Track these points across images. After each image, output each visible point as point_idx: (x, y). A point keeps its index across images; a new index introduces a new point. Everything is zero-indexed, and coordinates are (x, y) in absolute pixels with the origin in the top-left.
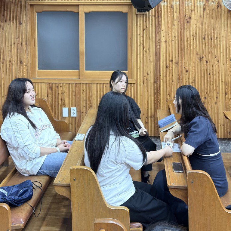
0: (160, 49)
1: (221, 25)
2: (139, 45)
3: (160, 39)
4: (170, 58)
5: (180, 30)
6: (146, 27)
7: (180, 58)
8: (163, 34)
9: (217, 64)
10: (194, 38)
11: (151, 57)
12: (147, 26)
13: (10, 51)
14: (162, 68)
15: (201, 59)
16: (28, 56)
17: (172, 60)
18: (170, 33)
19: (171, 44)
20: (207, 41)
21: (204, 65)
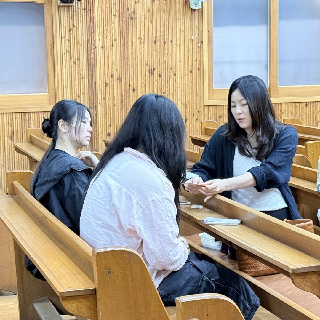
0: (95, 59)
1: (176, 23)
3: (94, 44)
4: (110, 72)
5: (121, 30)
6: (74, 26)
7: (124, 72)
8: (98, 36)
9: (173, 78)
10: (141, 41)
18: (108, 35)
19: (111, 51)
20: (159, 46)
21: (156, 80)
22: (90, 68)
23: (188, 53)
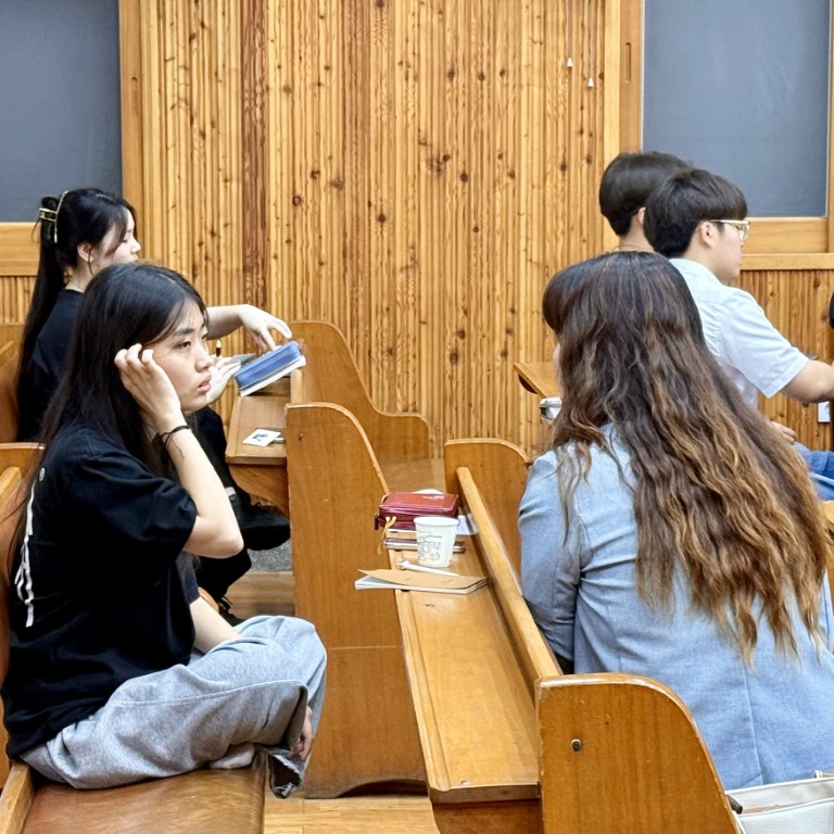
0: (264, 123)
1: (520, 16)
2: (173, 107)
3: (262, 80)
4: (310, 164)
5: (347, 39)
6: (203, 25)
7: (351, 163)
8: (273, 56)
9: (507, 185)
10: (407, 73)
11: (225, 157)
12: (206, 22)
14: (272, 208)
15: (442, 167)
17: (318, 172)
18: (305, 54)
19: (313, 101)
20: (464, 86)
21: (451, 191)
22: (250, 151)
23: (557, 109)
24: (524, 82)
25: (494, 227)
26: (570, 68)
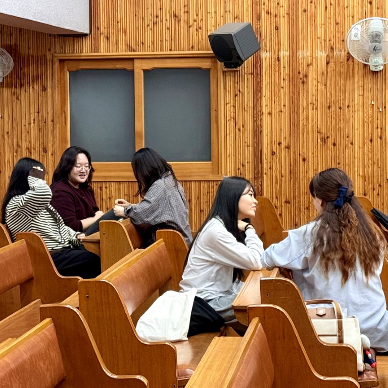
0: (261, 126)
1: (354, 86)
2: (229, 120)
3: (261, 110)
4: (278, 140)
5: (291, 95)
6: (240, 91)
7: (293, 140)
8: (265, 102)
9: (350, 147)
10: (313, 107)
11: (247, 138)
13: (28, 132)
14: (264, 156)
15: (326, 141)
16: (55, 140)
17: (281, 143)
18: (276, 101)
19: (279, 117)
20: (334, 111)
21: (329, 150)
22: (256, 135)
23: (368, 120)
24: (356, 110)
25: (345, 162)
26: (373, 105)
